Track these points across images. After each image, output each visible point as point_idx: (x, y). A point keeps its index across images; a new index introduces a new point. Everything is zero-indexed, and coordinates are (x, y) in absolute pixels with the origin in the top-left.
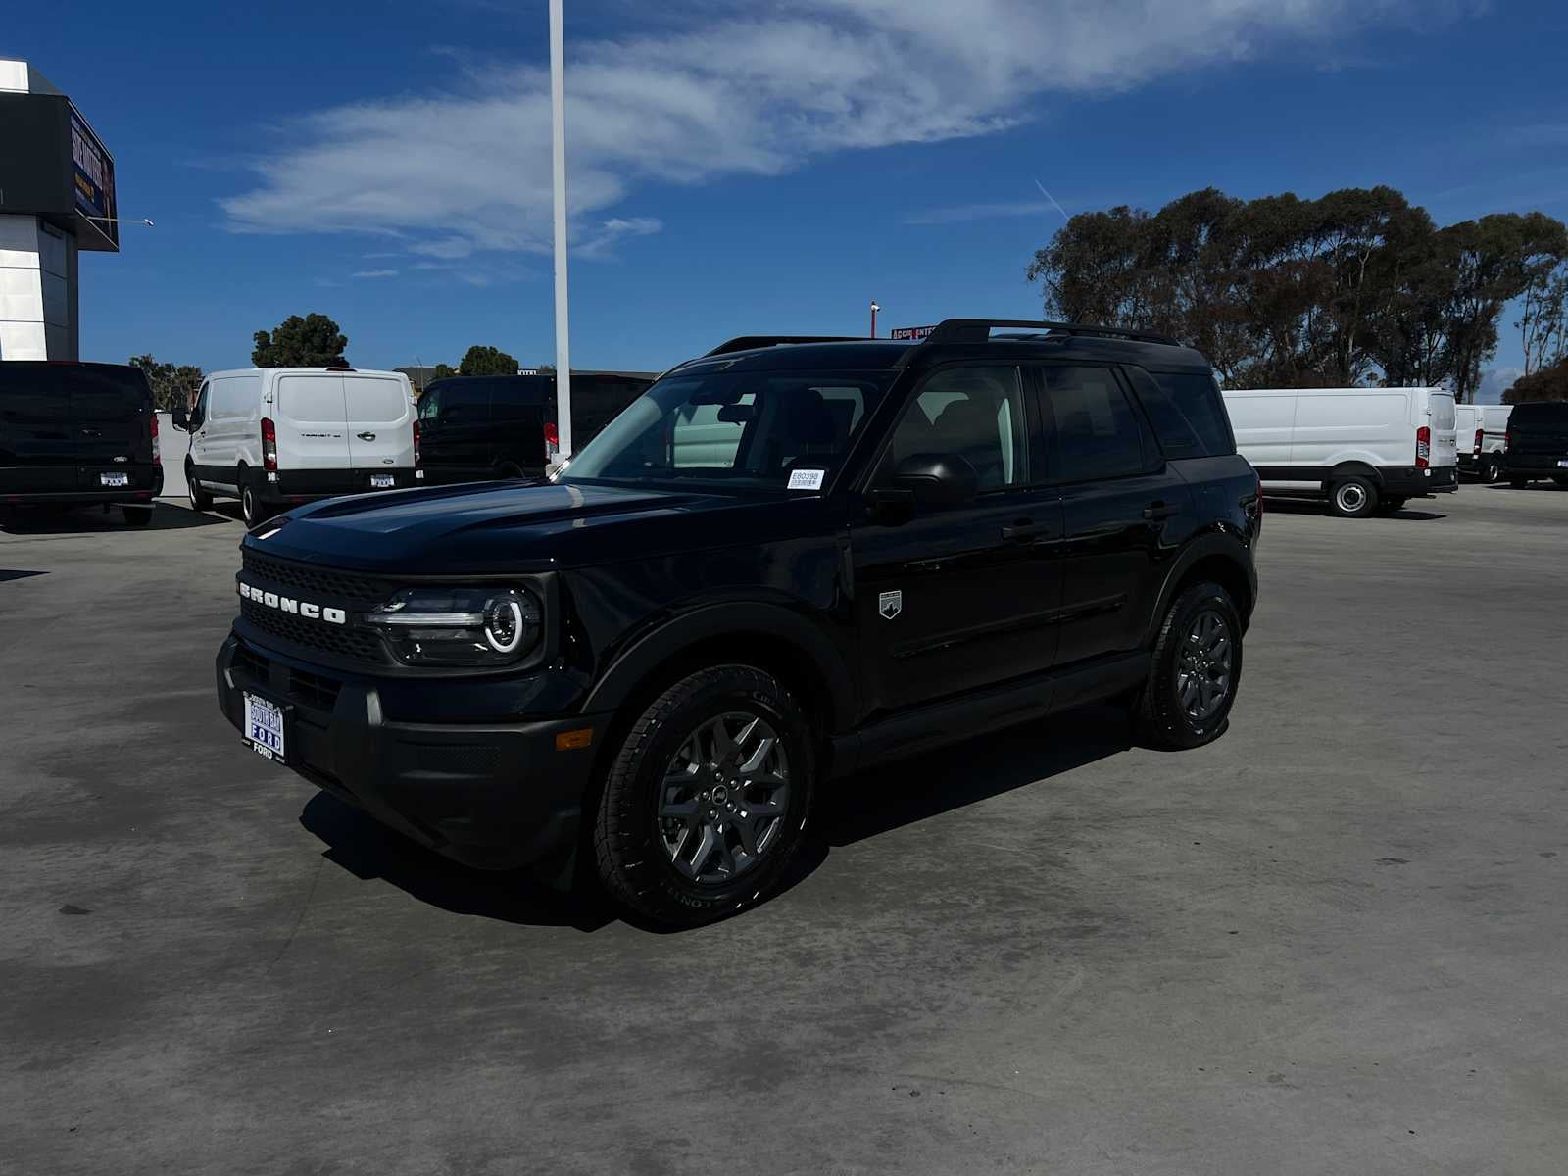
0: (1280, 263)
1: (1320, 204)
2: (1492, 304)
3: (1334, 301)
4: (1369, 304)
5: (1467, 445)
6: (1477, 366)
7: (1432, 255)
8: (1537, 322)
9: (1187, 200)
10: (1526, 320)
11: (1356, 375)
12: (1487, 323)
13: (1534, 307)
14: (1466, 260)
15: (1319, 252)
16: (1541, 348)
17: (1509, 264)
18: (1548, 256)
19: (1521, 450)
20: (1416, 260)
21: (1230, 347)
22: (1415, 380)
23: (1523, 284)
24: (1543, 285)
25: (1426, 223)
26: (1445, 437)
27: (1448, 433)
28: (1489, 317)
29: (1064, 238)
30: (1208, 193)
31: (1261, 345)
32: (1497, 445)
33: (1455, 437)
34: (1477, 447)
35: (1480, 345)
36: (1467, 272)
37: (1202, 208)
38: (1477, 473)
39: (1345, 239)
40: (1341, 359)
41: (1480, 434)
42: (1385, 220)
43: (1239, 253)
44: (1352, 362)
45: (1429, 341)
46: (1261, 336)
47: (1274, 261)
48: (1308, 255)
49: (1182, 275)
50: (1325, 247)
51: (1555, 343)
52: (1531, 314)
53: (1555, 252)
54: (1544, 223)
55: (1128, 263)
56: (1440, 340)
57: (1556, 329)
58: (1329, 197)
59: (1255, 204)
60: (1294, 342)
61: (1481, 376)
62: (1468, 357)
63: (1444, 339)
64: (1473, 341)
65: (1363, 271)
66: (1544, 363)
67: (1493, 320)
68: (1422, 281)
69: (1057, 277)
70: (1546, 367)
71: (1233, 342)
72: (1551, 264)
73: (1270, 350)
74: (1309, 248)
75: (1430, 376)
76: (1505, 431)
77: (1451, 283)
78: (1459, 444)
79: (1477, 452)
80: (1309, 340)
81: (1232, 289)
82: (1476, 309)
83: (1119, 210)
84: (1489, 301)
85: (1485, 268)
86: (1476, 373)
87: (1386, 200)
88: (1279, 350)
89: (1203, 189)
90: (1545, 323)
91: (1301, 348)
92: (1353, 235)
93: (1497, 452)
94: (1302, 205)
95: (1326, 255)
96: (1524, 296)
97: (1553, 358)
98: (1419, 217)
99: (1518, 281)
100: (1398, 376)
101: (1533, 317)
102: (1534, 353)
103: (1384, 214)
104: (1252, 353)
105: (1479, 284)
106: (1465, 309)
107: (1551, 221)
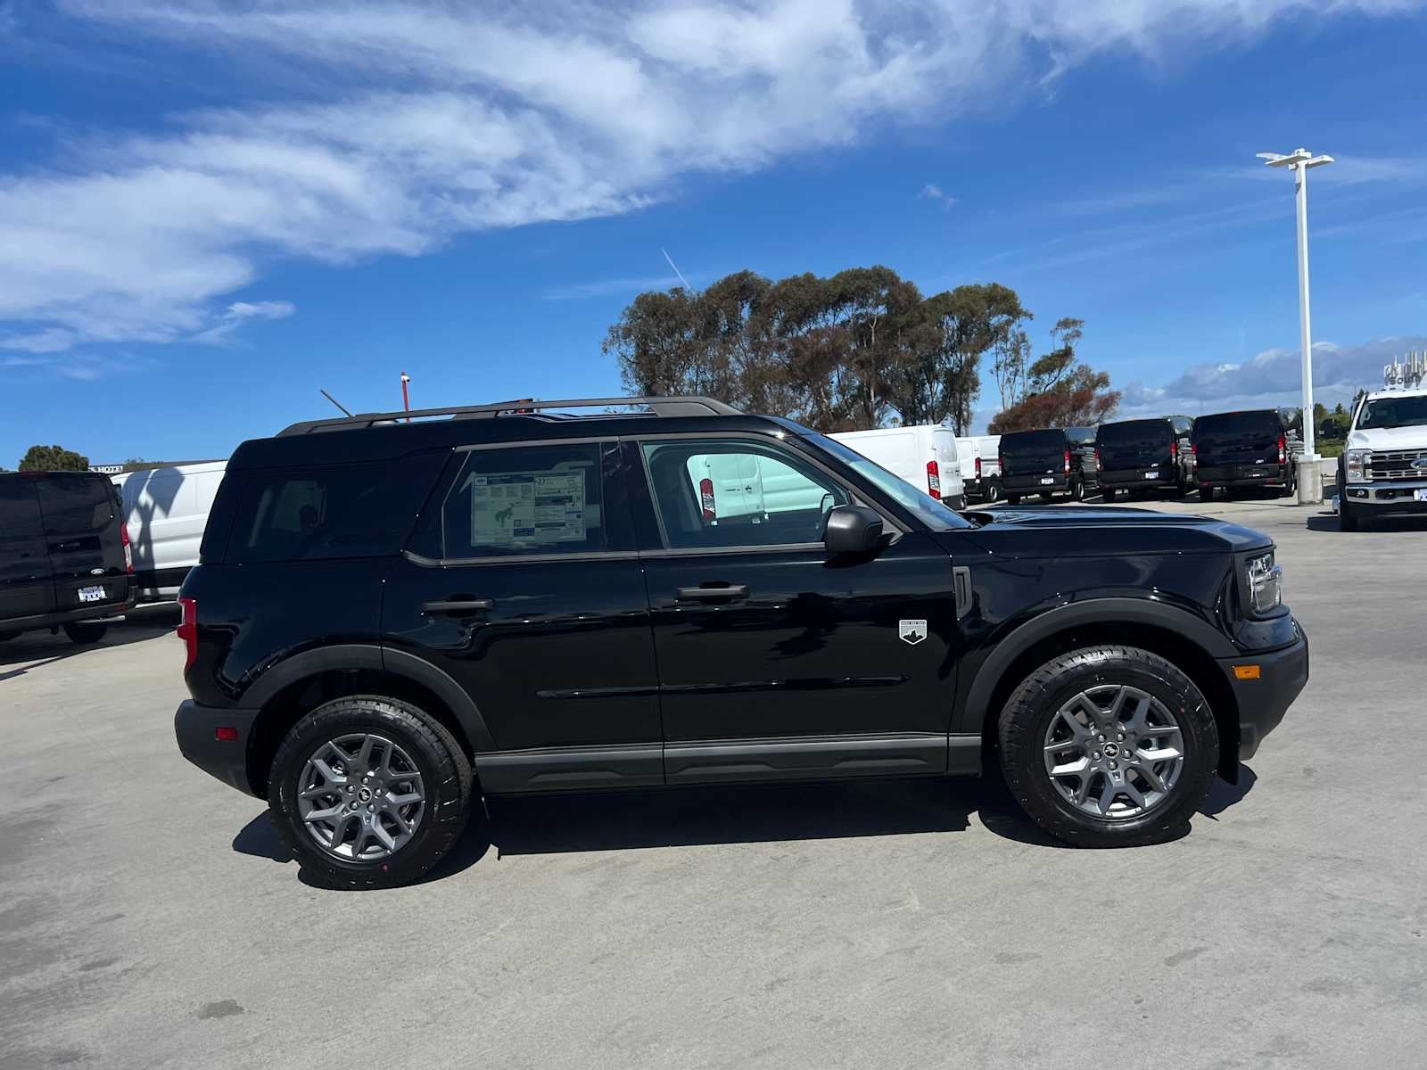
0: (809, 331)
1: (835, 282)
2: (972, 357)
3: (855, 360)
4: (882, 361)
5: (970, 473)
6: (968, 406)
7: (923, 320)
8: (1006, 369)
9: (728, 281)
10: (998, 368)
11: (880, 420)
12: (970, 373)
13: (1001, 357)
14: (947, 323)
15: (838, 321)
16: (1011, 388)
17: (980, 324)
18: (1005, 317)
19: (1012, 473)
20: (909, 325)
21: (778, 403)
22: (924, 421)
23: (991, 340)
24: (1006, 339)
25: (915, 294)
26: (952, 468)
27: (953, 465)
28: (971, 366)
29: (633, 315)
30: (745, 274)
31: (803, 399)
32: (992, 470)
33: (959, 467)
34: (978, 473)
35: (968, 389)
36: (950, 333)
37: (741, 288)
38: (981, 495)
39: (857, 309)
40: (866, 407)
41: (978, 461)
42: (884, 293)
43: (776, 324)
44: (875, 409)
45: (931, 388)
46: (802, 392)
47: (805, 329)
48: (830, 324)
49: (734, 344)
50: (842, 316)
51: (1020, 384)
52: (1001, 363)
53: (1009, 313)
54: (1000, 291)
55: (688, 335)
56: (939, 387)
57: (1020, 373)
58: (840, 276)
59: (784, 283)
60: (828, 396)
61: (972, 414)
62: (961, 398)
63: (941, 386)
64: (962, 387)
65: (873, 335)
66: (1016, 400)
67: (975, 368)
68: (918, 340)
69: (631, 350)
70: (1017, 404)
71: (780, 398)
72: (1009, 323)
73: (811, 404)
74: (830, 317)
75: (935, 416)
76: (997, 457)
77: (940, 340)
78: (963, 472)
79: (978, 476)
80: (839, 393)
81: (775, 354)
82: (961, 361)
83: (675, 291)
84: (969, 354)
85: (962, 328)
86: (968, 411)
87: (883, 277)
88: (818, 402)
89: (740, 270)
90: (1011, 369)
91: (834, 401)
92: (862, 306)
93: (994, 476)
94: (819, 282)
95: (844, 324)
96: (992, 350)
97: (1021, 396)
98: (909, 290)
99: (990, 336)
100: (912, 416)
101: (1002, 365)
102: (1007, 393)
103: (883, 287)
104: (797, 407)
105: (960, 341)
106: (952, 361)
107: (1003, 290)
